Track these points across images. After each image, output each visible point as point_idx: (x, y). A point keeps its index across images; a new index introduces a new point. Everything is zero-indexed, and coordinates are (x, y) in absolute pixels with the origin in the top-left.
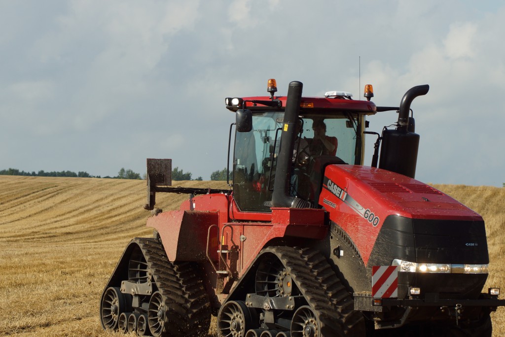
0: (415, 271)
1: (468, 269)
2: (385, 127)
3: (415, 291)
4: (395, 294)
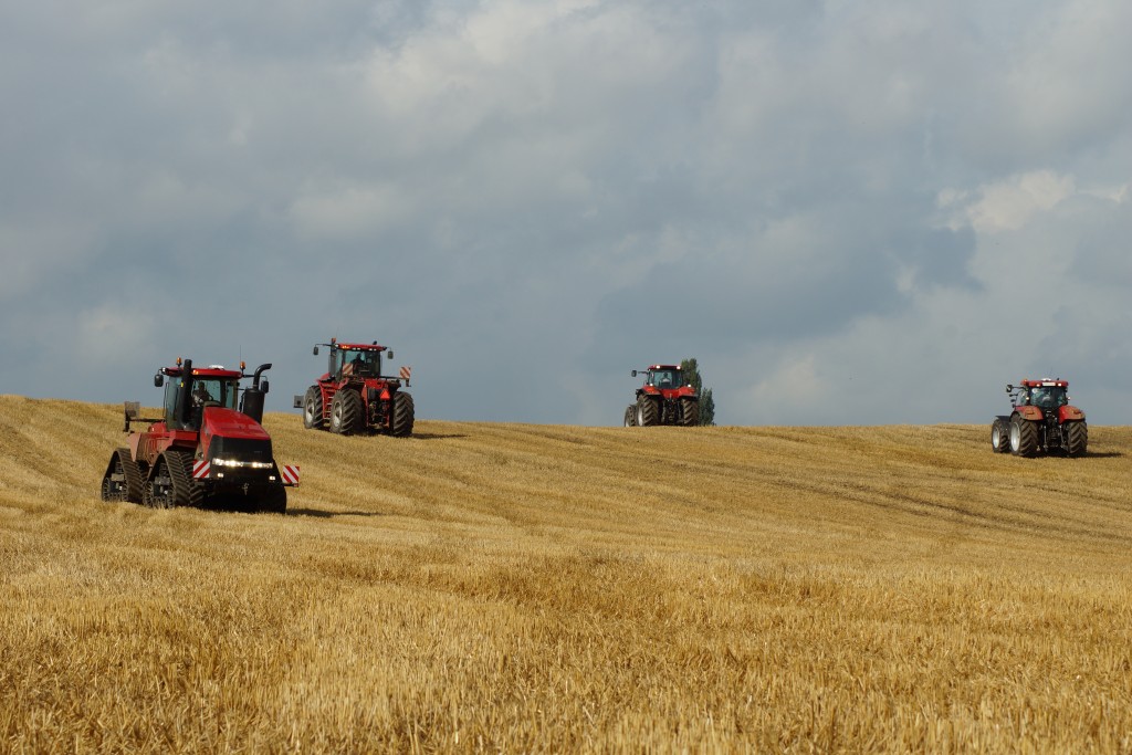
0: (221, 465)
1: (255, 465)
2: (247, 386)
3: (220, 475)
4: (208, 476)
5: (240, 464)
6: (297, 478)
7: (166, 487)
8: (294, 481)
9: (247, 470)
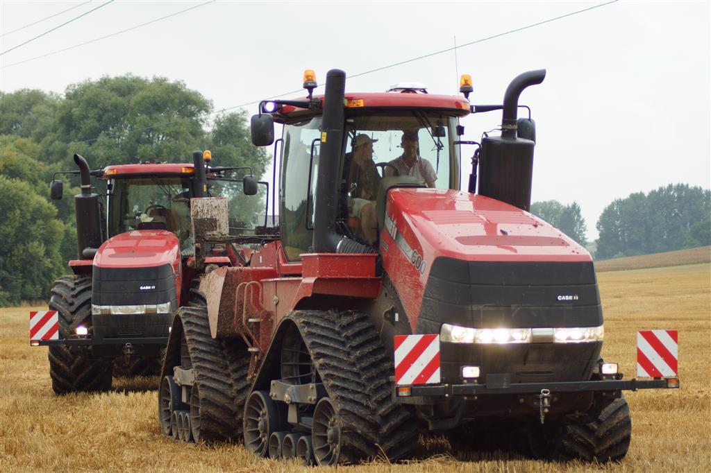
0: (472, 342)
1: (564, 335)
2: (485, 133)
3: (471, 372)
4: (435, 378)
5: (521, 336)
6: (672, 362)
7: (305, 410)
8: (666, 371)
9: (542, 348)
